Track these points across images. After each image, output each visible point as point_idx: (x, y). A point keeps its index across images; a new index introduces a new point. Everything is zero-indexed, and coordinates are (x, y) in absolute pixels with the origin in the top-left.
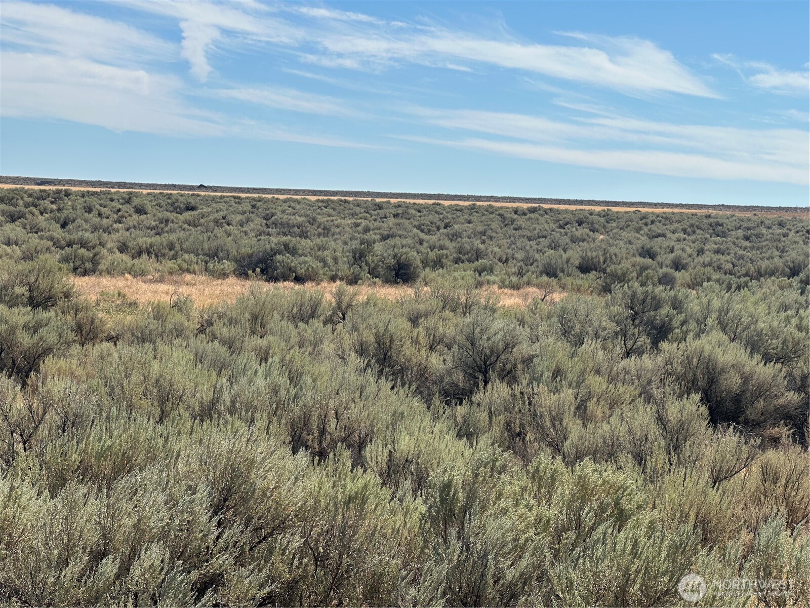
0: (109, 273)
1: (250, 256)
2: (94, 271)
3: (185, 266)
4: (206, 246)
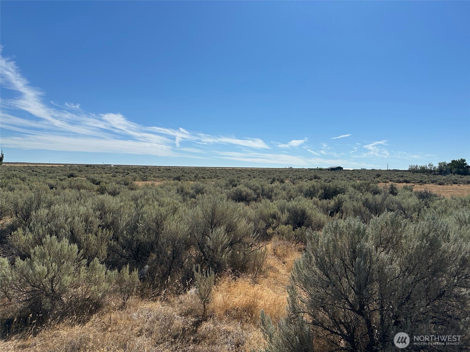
0: (149, 181)
1: (176, 177)
2: (146, 180)
3: (164, 179)
4: (168, 176)
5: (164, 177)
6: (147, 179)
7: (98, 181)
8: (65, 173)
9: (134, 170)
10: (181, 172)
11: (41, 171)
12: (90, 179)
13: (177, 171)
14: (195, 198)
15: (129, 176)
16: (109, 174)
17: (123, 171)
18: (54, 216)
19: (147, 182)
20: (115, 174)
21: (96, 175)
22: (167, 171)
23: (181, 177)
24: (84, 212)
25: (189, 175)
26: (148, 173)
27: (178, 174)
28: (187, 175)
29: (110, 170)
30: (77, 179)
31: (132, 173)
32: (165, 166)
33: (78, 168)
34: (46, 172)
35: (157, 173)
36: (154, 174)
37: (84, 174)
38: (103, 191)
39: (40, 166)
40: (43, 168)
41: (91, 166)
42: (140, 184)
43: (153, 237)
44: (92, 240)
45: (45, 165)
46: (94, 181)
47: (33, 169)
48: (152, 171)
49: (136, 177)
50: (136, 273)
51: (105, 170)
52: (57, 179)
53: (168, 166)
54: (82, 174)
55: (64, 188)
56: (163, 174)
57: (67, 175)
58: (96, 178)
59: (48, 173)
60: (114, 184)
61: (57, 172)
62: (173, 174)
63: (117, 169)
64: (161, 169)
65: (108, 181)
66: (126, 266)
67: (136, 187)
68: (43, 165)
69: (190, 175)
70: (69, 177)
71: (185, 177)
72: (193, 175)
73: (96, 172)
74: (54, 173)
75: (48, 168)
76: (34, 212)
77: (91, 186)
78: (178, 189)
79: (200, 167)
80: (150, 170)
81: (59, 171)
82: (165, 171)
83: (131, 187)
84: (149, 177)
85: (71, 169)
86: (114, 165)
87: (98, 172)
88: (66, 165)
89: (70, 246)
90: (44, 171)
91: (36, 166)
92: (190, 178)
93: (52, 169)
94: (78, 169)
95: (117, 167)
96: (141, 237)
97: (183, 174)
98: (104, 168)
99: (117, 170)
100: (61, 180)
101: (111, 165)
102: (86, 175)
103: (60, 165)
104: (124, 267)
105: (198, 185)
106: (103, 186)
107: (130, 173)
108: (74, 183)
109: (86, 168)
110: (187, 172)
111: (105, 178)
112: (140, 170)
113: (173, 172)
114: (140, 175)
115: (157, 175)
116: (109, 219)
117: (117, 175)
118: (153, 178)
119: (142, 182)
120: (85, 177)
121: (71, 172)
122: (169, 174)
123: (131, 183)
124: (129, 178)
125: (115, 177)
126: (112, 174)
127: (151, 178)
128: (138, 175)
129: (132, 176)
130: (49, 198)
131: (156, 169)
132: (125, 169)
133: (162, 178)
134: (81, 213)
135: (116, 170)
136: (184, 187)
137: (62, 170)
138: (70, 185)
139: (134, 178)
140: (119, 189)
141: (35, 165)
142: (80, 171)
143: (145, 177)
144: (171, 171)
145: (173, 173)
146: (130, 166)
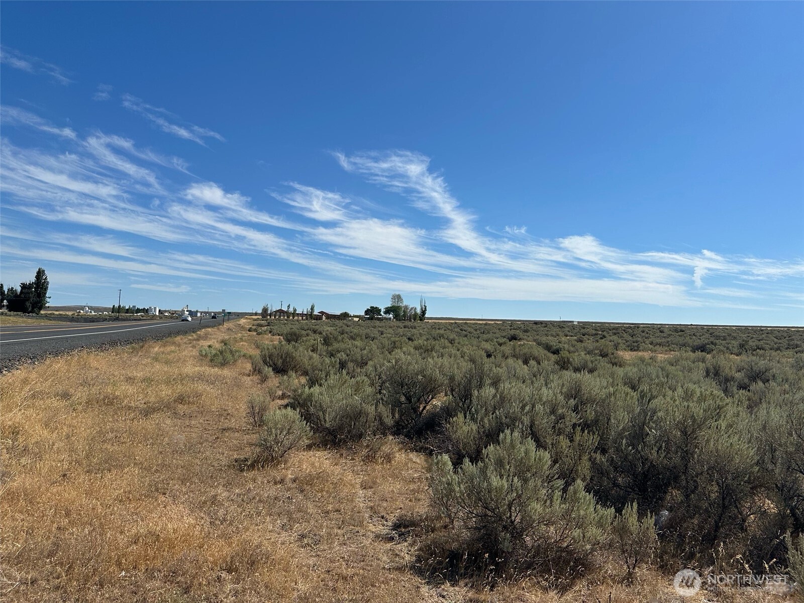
5: (673, 346)
6: (638, 347)
7: (555, 348)
8: (505, 334)
9: (614, 331)
10: (707, 335)
11: (472, 330)
12: (543, 344)
13: (698, 334)
14: (749, 391)
15: (605, 340)
16: (572, 336)
17: (594, 332)
18: (503, 400)
19: (640, 354)
20: (582, 338)
21: (550, 338)
22: (677, 334)
23: (708, 346)
24: (550, 398)
25: (724, 341)
26: (639, 336)
27: (700, 339)
28: (721, 342)
29: (573, 330)
30: (522, 343)
31: (610, 336)
32: (671, 325)
33: (522, 326)
34: (478, 332)
35: (658, 337)
36: (652, 339)
37: (531, 336)
38: (564, 364)
39: (470, 323)
40: (473, 326)
41: (541, 323)
42: (627, 355)
43: (677, 459)
44: (564, 446)
45: (477, 322)
46: (548, 348)
47: (462, 327)
48: (647, 333)
49: (619, 344)
50: (650, 521)
51: (563, 329)
52: (495, 343)
53: (677, 325)
54: (529, 337)
55: (505, 357)
56: (669, 339)
57: (507, 337)
58: (552, 344)
59: (481, 333)
60: (583, 353)
61: (493, 333)
62: (691, 339)
63: (584, 328)
64: (666, 330)
65: (572, 349)
66: (632, 505)
67: (622, 362)
68: (474, 322)
69: (727, 341)
70: (510, 341)
71: (717, 347)
72: (735, 343)
73: (550, 333)
74: (488, 333)
75: (480, 326)
76: (476, 392)
77: (545, 355)
78: (707, 368)
79: (750, 327)
80: (643, 332)
81: (496, 331)
82: (673, 333)
83: (613, 361)
84: (641, 343)
85: (512, 328)
86: (578, 322)
87: (554, 333)
88: (504, 321)
89: (538, 453)
90: (476, 330)
91: (466, 323)
92: (728, 348)
93: (486, 327)
94: (523, 328)
95: (584, 325)
96: (653, 455)
97: (712, 339)
98: (562, 327)
99: (584, 331)
100: (500, 345)
101: (573, 322)
102: (535, 338)
103: (497, 322)
104: (628, 505)
105: (753, 364)
106: (564, 356)
107: (607, 335)
108: (520, 350)
109: (535, 326)
110: (719, 336)
111: (564, 344)
112: (624, 331)
113: (690, 335)
114: (626, 340)
115: (659, 341)
116: (591, 414)
117: (585, 339)
118: (650, 345)
119: (630, 353)
120: (535, 340)
121: (512, 332)
122: (681, 340)
123: (613, 354)
124: (607, 344)
125: (581, 341)
126: (576, 336)
127: (647, 346)
128: (622, 340)
129: (610, 342)
130: (495, 371)
131: (655, 330)
132: (598, 328)
133: (669, 346)
134: (544, 399)
135: (582, 331)
136: (722, 365)
137: (499, 329)
138: (513, 353)
139: (615, 345)
140: (592, 363)
141: (464, 322)
142: (526, 331)
143: (635, 344)
144: (685, 333)
145: (691, 337)
146: (605, 323)
